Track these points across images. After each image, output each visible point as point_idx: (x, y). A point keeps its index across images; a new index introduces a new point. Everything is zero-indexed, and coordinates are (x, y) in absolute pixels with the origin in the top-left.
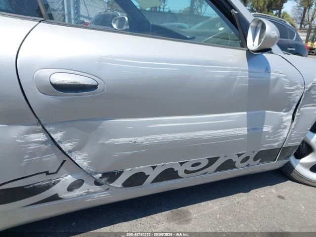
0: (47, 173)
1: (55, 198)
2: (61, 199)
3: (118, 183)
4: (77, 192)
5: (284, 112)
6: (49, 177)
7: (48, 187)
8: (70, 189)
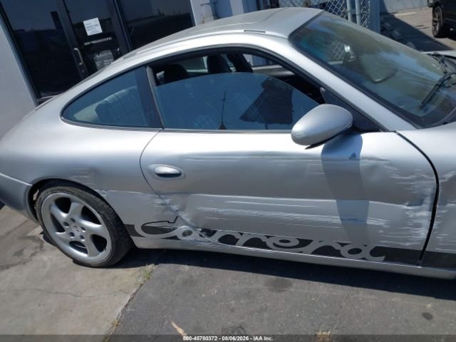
0: (169, 222)
1: (175, 238)
2: (178, 239)
3: (215, 238)
4: (188, 238)
5: (408, 205)
6: (170, 225)
7: (171, 230)
8: (184, 234)
